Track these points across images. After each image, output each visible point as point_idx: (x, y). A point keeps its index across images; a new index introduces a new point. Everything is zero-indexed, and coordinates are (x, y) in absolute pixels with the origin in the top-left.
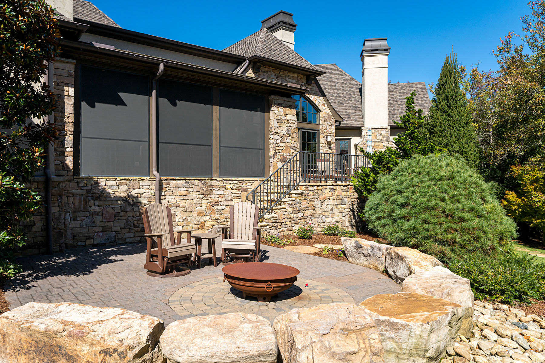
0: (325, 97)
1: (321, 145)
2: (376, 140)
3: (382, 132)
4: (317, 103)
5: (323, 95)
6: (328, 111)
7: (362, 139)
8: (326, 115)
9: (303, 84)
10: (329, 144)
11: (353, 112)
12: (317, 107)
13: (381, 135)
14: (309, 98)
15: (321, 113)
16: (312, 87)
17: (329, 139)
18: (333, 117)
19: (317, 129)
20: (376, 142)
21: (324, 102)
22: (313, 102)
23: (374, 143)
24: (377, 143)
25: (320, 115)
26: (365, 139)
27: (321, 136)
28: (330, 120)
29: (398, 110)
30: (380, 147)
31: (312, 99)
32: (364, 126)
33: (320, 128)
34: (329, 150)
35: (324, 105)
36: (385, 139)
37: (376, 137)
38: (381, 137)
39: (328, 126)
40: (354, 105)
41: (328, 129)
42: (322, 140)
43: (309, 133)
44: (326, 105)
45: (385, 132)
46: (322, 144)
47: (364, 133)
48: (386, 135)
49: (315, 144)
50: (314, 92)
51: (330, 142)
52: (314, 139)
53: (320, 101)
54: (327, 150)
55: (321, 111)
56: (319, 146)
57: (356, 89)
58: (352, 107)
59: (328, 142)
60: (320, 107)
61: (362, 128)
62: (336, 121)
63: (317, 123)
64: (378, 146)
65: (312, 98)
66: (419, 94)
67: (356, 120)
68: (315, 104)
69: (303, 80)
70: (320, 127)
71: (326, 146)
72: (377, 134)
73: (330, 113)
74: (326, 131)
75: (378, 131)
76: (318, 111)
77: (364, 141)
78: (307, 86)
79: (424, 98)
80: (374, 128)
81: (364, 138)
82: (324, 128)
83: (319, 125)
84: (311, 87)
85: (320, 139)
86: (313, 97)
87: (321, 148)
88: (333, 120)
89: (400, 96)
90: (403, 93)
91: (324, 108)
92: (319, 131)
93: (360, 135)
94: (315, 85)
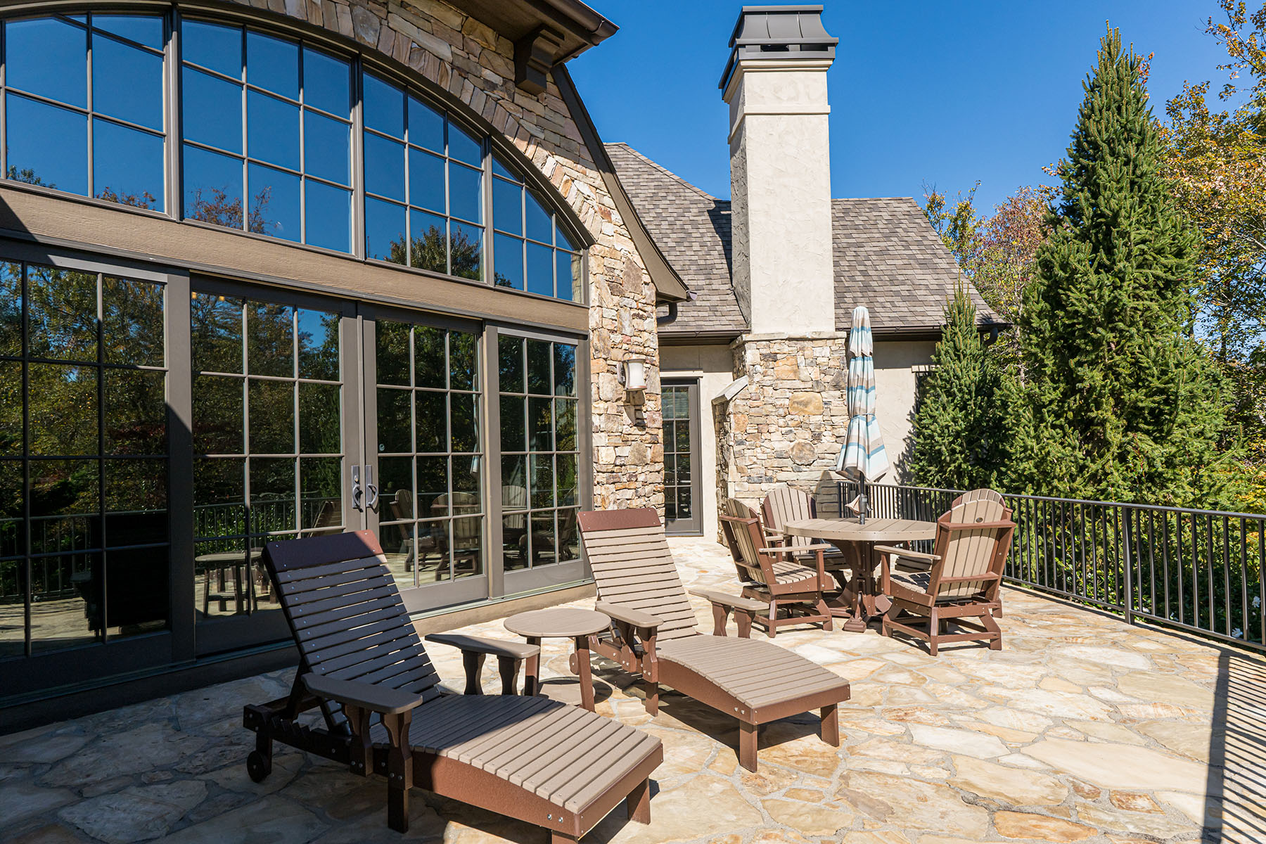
0: (608, 175)
1: (597, 407)
2: (798, 384)
3: (817, 352)
4: (572, 199)
5: (604, 163)
6: (625, 246)
7: (744, 380)
8: (619, 265)
9: (497, 80)
10: (634, 400)
11: (700, 283)
12: (574, 217)
13: (814, 362)
14: (529, 163)
15: (595, 249)
16: (549, 115)
17: (636, 378)
18: (647, 279)
19: (580, 329)
20: (796, 390)
21: (608, 201)
22: (553, 190)
23: (789, 394)
24: (802, 396)
25: (593, 262)
26: (757, 378)
27: (596, 365)
28: (637, 290)
29: (852, 278)
30: (811, 408)
31: (546, 172)
32: (749, 332)
33: (592, 324)
34: (635, 430)
35: (606, 215)
36: (829, 378)
37: (795, 372)
38: (814, 373)
39: (626, 315)
40: (702, 262)
41: (628, 331)
42: (604, 385)
43: (539, 349)
44: (616, 216)
45: (827, 351)
46: (602, 405)
47: (751, 355)
48: (832, 363)
49: (571, 403)
50: (557, 140)
51: (638, 392)
52: (564, 378)
53: (586, 190)
54: (626, 429)
55: (591, 242)
56: (588, 414)
57: (701, 213)
58: (693, 268)
59: (628, 392)
60: (591, 222)
61: (745, 337)
62: (662, 299)
63: (577, 299)
64: (806, 404)
65: (550, 165)
66: (905, 231)
67: (713, 309)
68: (562, 200)
69: (499, 62)
70: (594, 319)
71: (619, 414)
72: (800, 359)
73: (637, 258)
74: (617, 338)
75: (802, 349)
76: (579, 239)
77: (753, 388)
78: (518, 98)
79: (925, 242)
80: (790, 339)
81: (751, 377)
82: (608, 324)
83: (585, 307)
84: (539, 108)
85: (594, 378)
86: (551, 161)
87: (596, 420)
88: (649, 293)
89: (849, 236)
90: (856, 228)
91: (608, 228)
92: (586, 337)
93: (734, 364)
94: (562, 107)
